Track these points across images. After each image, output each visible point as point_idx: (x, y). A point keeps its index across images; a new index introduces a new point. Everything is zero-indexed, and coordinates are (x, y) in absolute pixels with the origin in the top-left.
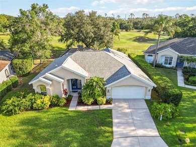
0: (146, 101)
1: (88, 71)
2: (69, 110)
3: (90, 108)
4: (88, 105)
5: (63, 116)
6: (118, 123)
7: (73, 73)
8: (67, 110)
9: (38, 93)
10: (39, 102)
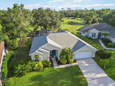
0: (93, 58)
1: (60, 45)
2: (55, 68)
3: (66, 66)
4: (64, 64)
5: (54, 72)
6: (85, 72)
7: (54, 46)
8: (54, 69)
9: (33, 60)
10: (37, 66)
